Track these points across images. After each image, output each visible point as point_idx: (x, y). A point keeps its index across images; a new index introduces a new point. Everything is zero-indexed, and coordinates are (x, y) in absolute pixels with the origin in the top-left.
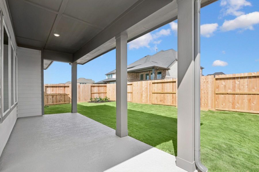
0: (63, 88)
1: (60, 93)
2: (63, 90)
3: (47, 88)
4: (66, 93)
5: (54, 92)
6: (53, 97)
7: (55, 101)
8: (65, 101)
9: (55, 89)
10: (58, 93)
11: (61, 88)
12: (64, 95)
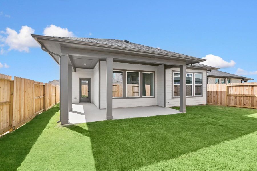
0: (251, 88)
1: (245, 93)
2: (251, 90)
3: (230, 88)
4: (254, 94)
5: (237, 93)
6: (236, 98)
7: (238, 102)
8: (252, 105)
9: (238, 88)
10: (242, 94)
11: (247, 88)
12: (251, 97)
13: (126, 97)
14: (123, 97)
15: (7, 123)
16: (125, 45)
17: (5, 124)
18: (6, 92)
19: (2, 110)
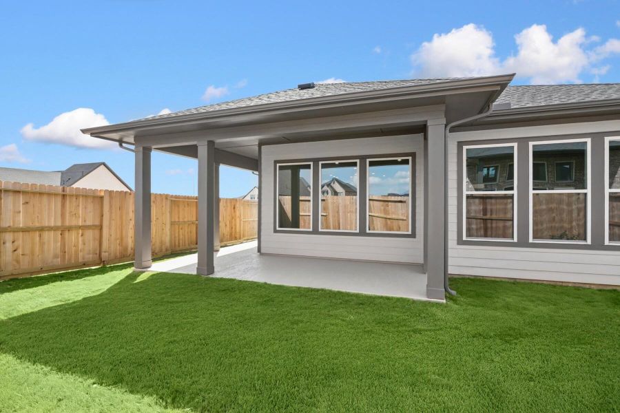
13: (320, 230)
14: (311, 230)
15: (95, 256)
16: (306, 94)
17: (91, 256)
18: (90, 212)
19: (82, 235)
